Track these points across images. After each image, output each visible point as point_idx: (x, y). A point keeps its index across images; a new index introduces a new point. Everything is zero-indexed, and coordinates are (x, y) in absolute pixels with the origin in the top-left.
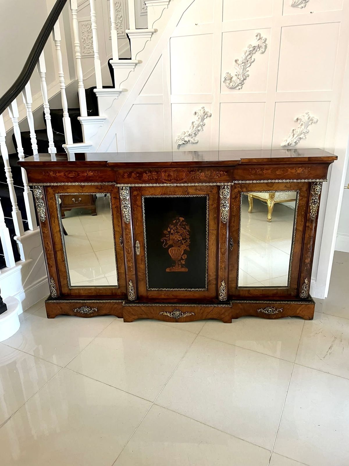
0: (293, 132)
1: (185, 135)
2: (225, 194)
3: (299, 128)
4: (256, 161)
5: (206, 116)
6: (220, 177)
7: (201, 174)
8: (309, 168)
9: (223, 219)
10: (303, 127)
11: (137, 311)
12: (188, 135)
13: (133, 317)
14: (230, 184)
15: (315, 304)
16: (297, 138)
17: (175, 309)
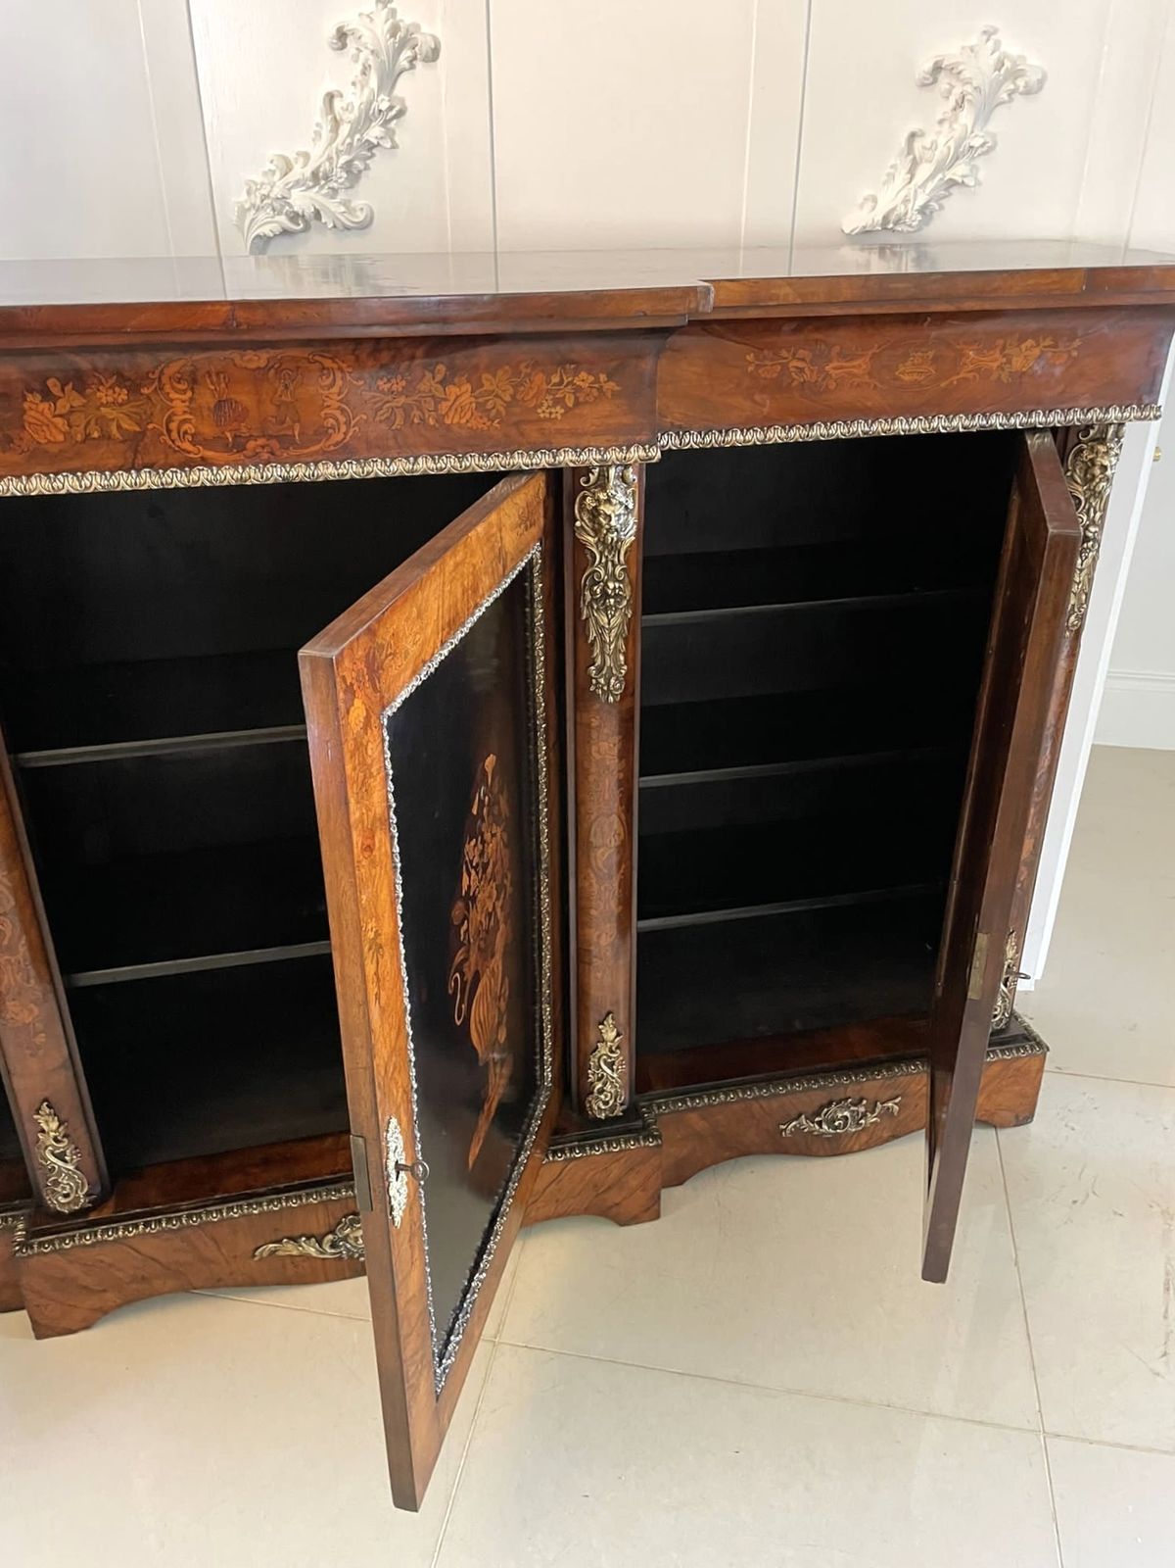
0: (910, 149)
1: (292, 177)
2: (613, 523)
3: (941, 122)
4: (791, 300)
5: (407, 53)
6: (577, 411)
7: (452, 390)
8: (1077, 343)
9: (602, 681)
10: (966, 117)
11: (110, 1265)
12: (308, 174)
13: (94, 1301)
14: (642, 453)
15: (1048, 1053)
16: (931, 186)
17: (345, 1217)
